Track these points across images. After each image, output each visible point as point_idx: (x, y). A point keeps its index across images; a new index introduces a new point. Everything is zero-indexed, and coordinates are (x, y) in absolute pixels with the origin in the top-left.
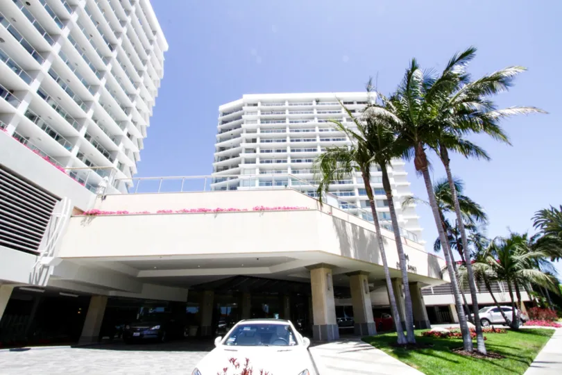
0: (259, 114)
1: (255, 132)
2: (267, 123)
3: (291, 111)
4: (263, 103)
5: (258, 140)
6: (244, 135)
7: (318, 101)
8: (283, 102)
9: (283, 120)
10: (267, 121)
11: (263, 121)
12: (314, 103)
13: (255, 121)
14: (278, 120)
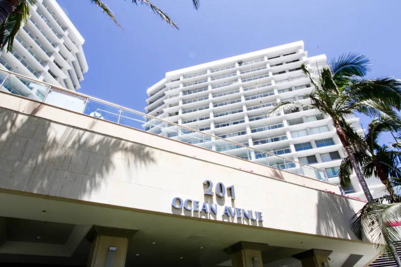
0: (181, 87)
1: (177, 104)
2: (189, 93)
3: (213, 78)
4: (185, 76)
5: (180, 112)
6: (167, 110)
7: (240, 63)
8: (205, 72)
9: (206, 88)
10: (189, 92)
11: (185, 93)
12: (237, 65)
13: (177, 95)
14: (200, 89)
